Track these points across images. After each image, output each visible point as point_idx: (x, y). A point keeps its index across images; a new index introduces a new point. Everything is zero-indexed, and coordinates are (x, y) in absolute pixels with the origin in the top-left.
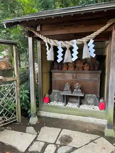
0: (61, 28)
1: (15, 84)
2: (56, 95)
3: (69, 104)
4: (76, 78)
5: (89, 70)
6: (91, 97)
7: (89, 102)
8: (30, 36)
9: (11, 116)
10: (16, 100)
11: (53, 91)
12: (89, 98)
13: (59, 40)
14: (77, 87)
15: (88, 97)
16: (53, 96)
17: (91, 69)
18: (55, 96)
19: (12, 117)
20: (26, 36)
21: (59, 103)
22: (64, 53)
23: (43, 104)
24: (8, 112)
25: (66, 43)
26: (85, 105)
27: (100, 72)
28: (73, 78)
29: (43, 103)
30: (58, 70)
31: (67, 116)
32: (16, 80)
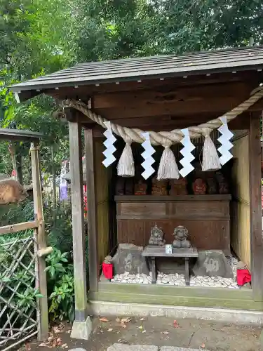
0: (148, 103)
1: (34, 237)
2: (129, 257)
3: (161, 279)
4: (174, 212)
5: (207, 193)
6: (211, 257)
7: (209, 268)
8: (73, 121)
9: (25, 324)
10: (37, 278)
11: (122, 246)
12: (207, 259)
13: (145, 129)
14: (180, 234)
15: (206, 256)
16: (121, 261)
17: (210, 190)
18: (126, 260)
19: (27, 326)
20: (64, 120)
21: (138, 275)
22: (157, 156)
23: (99, 283)
24: (17, 314)
25: (162, 136)
26: (201, 277)
27: (230, 197)
28: (167, 213)
29: (99, 281)
30: (125, 194)
31: (163, 309)
32: (37, 228)
